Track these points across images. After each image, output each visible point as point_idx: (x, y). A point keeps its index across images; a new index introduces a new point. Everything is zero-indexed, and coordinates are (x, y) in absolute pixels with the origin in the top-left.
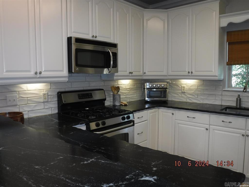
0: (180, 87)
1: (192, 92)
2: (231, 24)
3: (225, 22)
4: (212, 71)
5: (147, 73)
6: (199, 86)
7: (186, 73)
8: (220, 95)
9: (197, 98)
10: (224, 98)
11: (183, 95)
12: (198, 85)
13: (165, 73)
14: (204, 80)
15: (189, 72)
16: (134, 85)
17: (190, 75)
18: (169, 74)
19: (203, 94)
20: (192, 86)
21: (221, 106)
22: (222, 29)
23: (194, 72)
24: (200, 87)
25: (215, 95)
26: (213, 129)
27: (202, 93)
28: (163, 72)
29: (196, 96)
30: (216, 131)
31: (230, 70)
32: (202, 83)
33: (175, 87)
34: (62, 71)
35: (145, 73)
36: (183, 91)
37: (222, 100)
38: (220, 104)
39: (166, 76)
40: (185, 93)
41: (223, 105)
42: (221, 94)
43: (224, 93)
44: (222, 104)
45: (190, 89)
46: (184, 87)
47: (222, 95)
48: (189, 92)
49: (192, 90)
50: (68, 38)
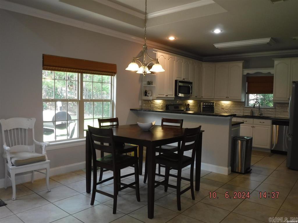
0: (221, 105)
2: (248, 74)
3: (245, 73)
4: (238, 97)
5: (203, 97)
10: (245, 112)
11: (222, 110)
12: (231, 104)
15: (226, 97)
16: (194, 103)
17: (227, 99)
18: (215, 98)
20: (227, 105)
22: (244, 76)
23: (229, 97)
24: (232, 106)
25: (240, 110)
27: (233, 109)
28: (211, 96)
29: (230, 110)
31: (248, 96)
32: (233, 103)
33: (218, 105)
34: (173, 95)
35: (202, 97)
38: (243, 115)
39: (213, 99)
40: (223, 108)
42: (243, 109)
43: (245, 109)
46: (223, 105)
48: (226, 108)
49: (227, 107)
50: (175, 80)
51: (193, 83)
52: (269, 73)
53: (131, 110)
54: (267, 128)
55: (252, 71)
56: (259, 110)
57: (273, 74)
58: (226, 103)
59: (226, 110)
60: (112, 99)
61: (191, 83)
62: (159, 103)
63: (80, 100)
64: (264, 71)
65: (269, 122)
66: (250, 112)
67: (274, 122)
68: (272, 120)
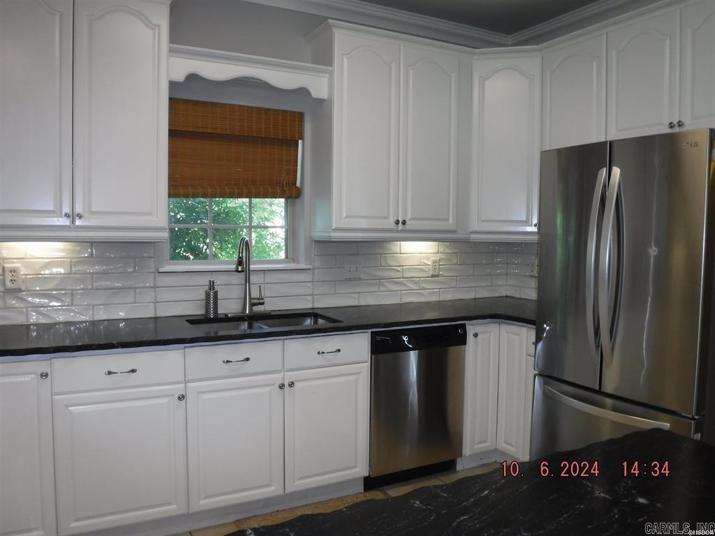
2: (193, 78)
6: (78, 263)
8: (150, 288)
9: (72, 304)
10: (159, 298)
11: (11, 302)
12: (71, 262)
14: (92, 243)
15: (68, 216)
17: (68, 228)
19: (92, 289)
20: (48, 265)
21: (156, 323)
23: (85, 214)
25: (135, 288)
26: (199, 393)
27: (90, 287)
30: (206, 396)
36: (10, 285)
37: (156, 302)
38: (152, 315)
40: (19, 290)
41: (160, 317)
42: (152, 285)
43: (164, 281)
44: (158, 315)
45: (40, 278)
46: (13, 270)
47: (154, 287)
48: (37, 288)
49: (47, 278)
52: (303, 92)
55: (218, 69)
64: (281, 77)
65: (358, 346)
66: (203, 296)
67: (378, 338)
68: (370, 331)
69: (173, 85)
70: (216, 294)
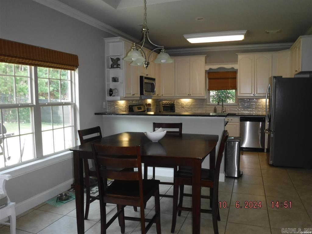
0: (181, 103)
1: (189, 106)
2: (210, 69)
3: (208, 68)
4: (201, 94)
5: (164, 95)
7: (187, 95)
8: (205, 107)
10: (207, 109)
11: (182, 109)
12: (192, 102)
13: (173, 95)
15: (188, 95)
17: (188, 97)
18: (176, 96)
20: (188, 103)
23: (191, 95)
24: (193, 104)
25: (202, 107)
28: (172, 94)
29: (191, 109)
31: (209, 93)
32: (194, 101)
33: (178, 104)
34: (138, 94)
35: (162, 95)
36: (182, 106)
39: (174, 97)
43: (207, 106)
45: (187, 105)
46: (183, 104)
48: (186, 106)
49: (188, 105)
50: (140, 76)
51: (156, 79)
52: (233, 68)
53: (96, 114)
54: (235, 126)
55: (215, 67)
56: (223, 106)
57: (237, 70)
58: (186, 101)
59: (187, 109)
60: (74, 102)
61: (154, 80)
62: (122, 103)
63: (35, 103)
64: (228, 66)
65: (237, 119)
66: (213, 109)
67: (242, 118)
68: (240, 116)
69: (206, 71)
70: (216, 109)
